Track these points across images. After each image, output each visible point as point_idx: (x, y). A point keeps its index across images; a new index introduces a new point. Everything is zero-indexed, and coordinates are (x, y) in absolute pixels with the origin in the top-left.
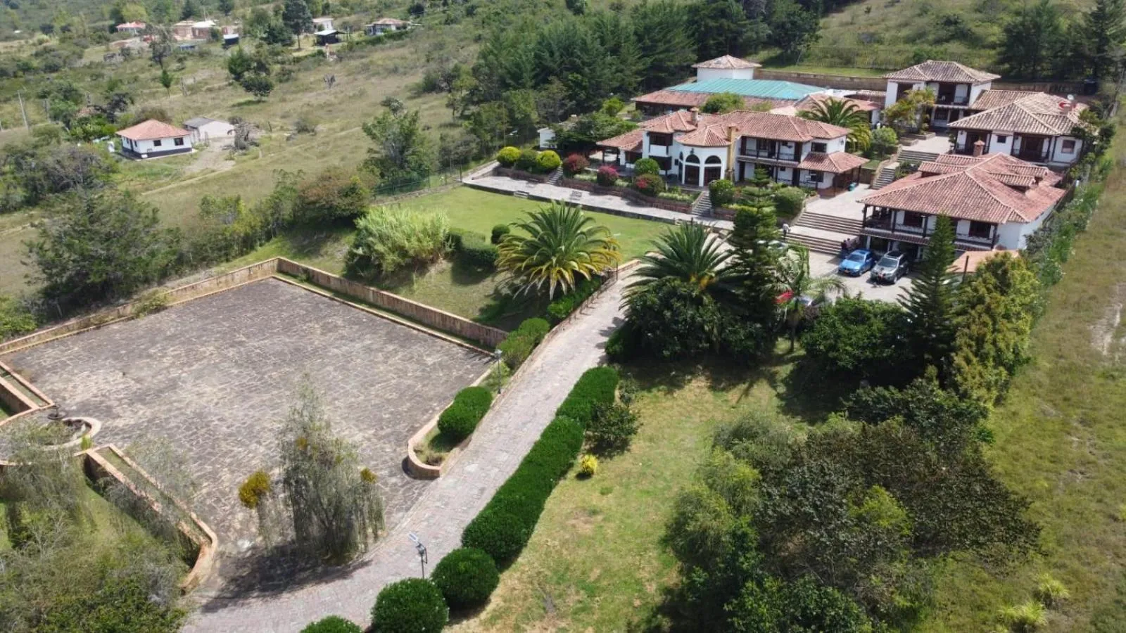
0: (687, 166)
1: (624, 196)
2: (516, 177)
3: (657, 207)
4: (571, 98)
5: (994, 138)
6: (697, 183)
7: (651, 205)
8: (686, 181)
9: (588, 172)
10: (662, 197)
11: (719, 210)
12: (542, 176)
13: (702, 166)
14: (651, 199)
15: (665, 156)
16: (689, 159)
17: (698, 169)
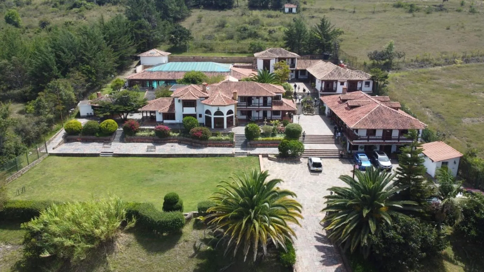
0: (214, 118)
1: (180, 143)
2: (85, 141)
3: (210, 146)
4: (87, 81)
5: (339, 84)
6: (223, 127)
7: (206, 146)
8: (215, 127)
9: (143, 130)
10: (212, 140)
11: (252, 142)
12: (108, 137)
13: (225, 117)
14: (203, 142)
15: (195, 113)
16: (216, 114)
17: (223, 118)
